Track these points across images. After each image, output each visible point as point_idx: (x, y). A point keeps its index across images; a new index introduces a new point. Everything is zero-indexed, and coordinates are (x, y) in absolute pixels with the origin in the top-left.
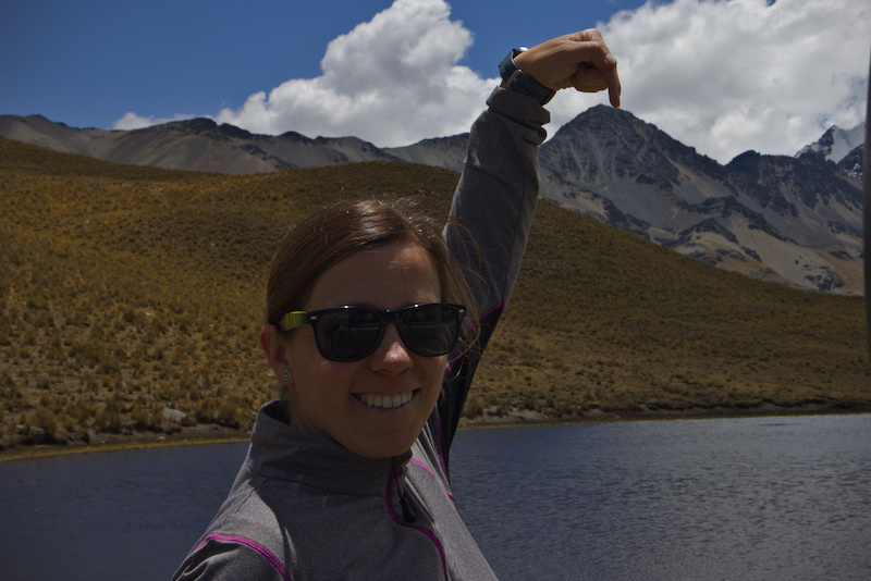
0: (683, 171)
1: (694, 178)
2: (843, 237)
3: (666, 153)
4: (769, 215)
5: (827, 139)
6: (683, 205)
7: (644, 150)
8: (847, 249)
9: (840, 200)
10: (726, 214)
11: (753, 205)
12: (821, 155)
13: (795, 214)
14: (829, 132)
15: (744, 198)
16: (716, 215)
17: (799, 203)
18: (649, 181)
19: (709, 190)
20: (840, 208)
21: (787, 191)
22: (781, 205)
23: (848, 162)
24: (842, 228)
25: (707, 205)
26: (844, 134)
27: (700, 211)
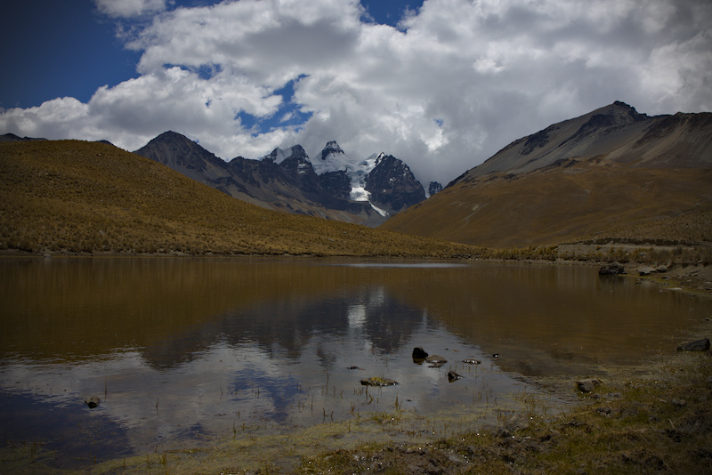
0: (208, 164)
1: (213, 168)
2: (280, 197)
3: (201, 155)
4: (247, 186)
5: (275, 153)
6: (208, 180)
7: (190, 153)
8: (281, 203)
9: (279, 180)
10: (228, 185)
11: (240, 181)
12: (271, 160)
13: (259, 186)
14: (275, 150)
15: (236, 178)
16: (223, 185)
17: (261, 181)
18: (192, 168)
19: (220, 173)
20: (279, 184)
21: (255, 175)
22: (253, 182)
23: (283, 164)
24: (279, 193)
25: (219, 180)
26: (282, 151)
27: (216, 183)
